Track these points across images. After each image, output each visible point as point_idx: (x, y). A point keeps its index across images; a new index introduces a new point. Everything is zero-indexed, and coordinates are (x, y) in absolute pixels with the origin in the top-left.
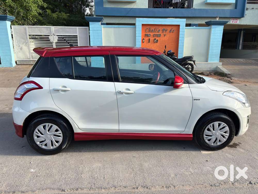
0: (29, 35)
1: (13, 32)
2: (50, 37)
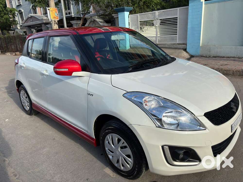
0: (140, 22)
1: (130, 20)
2: (154, 22)
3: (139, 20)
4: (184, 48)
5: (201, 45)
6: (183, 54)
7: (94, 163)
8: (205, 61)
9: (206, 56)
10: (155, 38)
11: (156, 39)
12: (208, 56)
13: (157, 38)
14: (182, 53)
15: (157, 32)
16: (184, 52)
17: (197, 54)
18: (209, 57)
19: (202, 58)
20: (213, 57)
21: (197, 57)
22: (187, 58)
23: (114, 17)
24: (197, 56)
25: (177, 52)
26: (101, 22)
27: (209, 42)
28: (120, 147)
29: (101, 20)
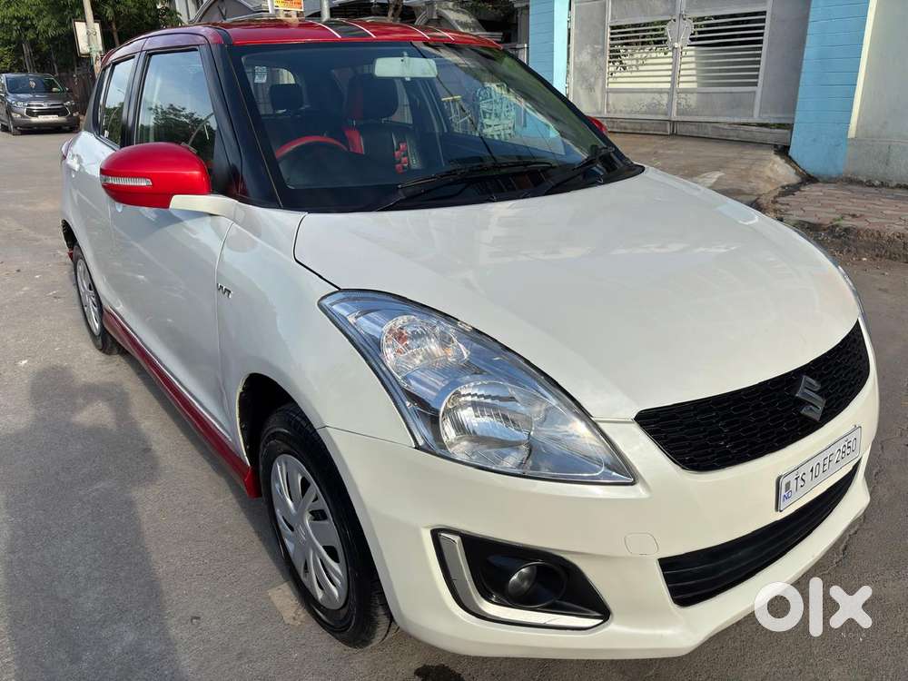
0: (613, 28)
1: (573, 19)
2: (667, 29)
3: (609, 21)
4: (780, 144)
5: (852, 133)
6: (772, 170)
7: (246, 561)
8: (855, 200)
9: (869, 181)
10: (665, 97)
11: (671, 101)
12: (877, 183)
13: (675, 96)
14: (766, 162)
15: (674, 73)
16: (778, 159)
17: (833, 172)
18: (883, 185)
19: (850, 187)
20: (899, 186)
21: (830, 180)
22: (785, 183)
23: (515, 6)
24: (831, 178)
25: (749, 157)
26: (464, 25)
27: (886, 123)
28: (310, 513)
29: (465, 18)
